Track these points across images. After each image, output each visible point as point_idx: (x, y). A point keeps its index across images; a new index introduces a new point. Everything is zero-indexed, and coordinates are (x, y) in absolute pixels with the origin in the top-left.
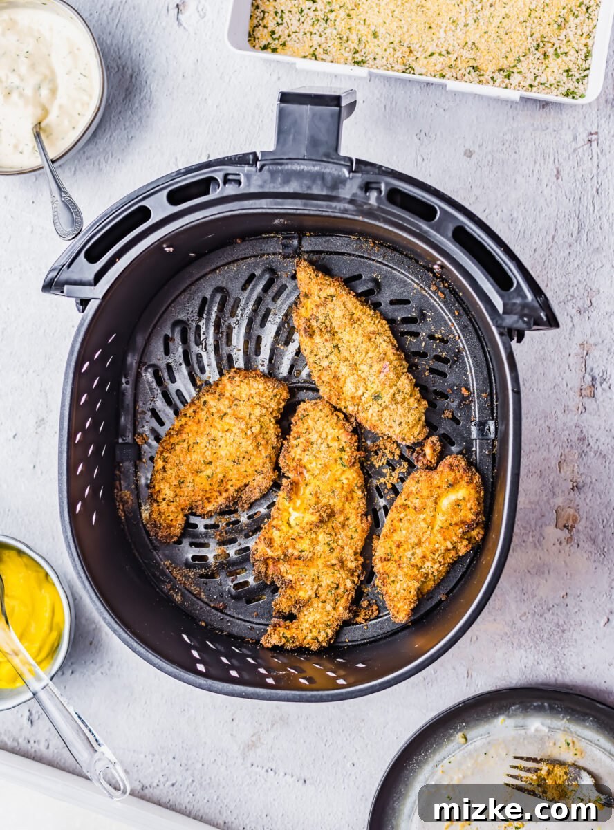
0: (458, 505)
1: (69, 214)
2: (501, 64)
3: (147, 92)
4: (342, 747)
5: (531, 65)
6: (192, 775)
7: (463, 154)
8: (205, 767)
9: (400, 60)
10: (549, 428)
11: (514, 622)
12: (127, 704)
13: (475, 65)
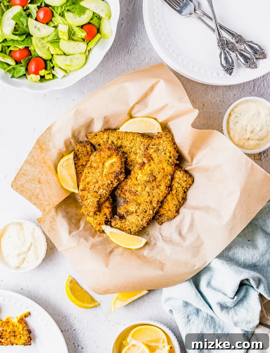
0: (113, 165)
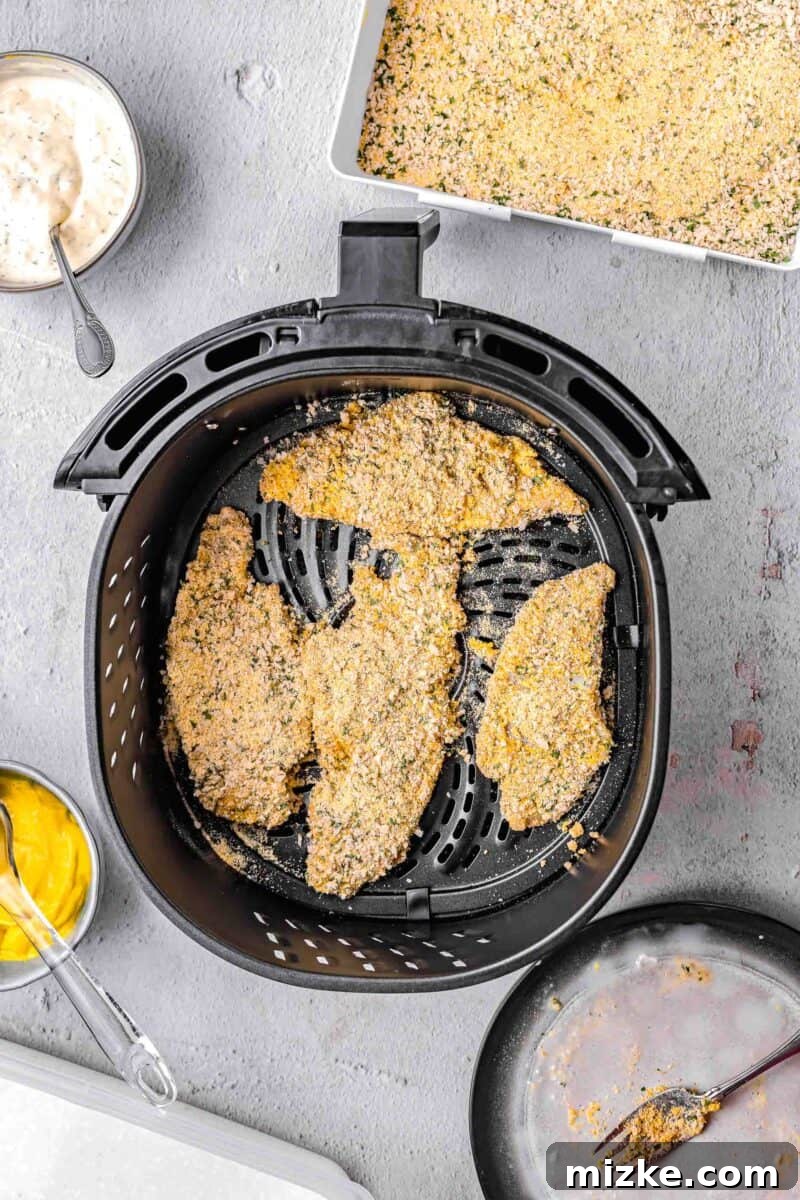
1: (97, 344)
2: (683, 212)
3: (198, 184)
4: (454, 1036)
5: (723, 215)
6: (259, 1073)
7: (608, 262)
8: (276, 1063)
9: (552, 198)
10: (723, 618)
11: (678, 873)
12: (173, 980)
13: (650, 211)
